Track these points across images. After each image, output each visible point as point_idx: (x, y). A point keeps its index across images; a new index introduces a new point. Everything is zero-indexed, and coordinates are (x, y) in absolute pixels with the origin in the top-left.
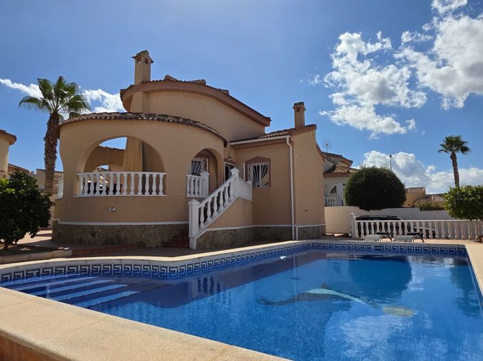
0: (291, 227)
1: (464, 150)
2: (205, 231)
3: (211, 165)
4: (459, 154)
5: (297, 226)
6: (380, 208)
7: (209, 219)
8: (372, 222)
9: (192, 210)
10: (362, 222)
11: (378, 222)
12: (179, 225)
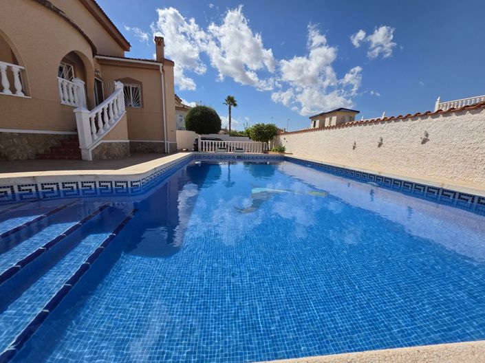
0: (164, 143)
1: (235, 105)
2: (99, 143)
3: (77, 73)
4: (232, 107)
5: (169, 142)
6: (208, 134)
7: (102, 131)
8: (207, 141)
9: (81, 119)
10: (204, 141)
11: (210, 141)
12: (57, 135)
